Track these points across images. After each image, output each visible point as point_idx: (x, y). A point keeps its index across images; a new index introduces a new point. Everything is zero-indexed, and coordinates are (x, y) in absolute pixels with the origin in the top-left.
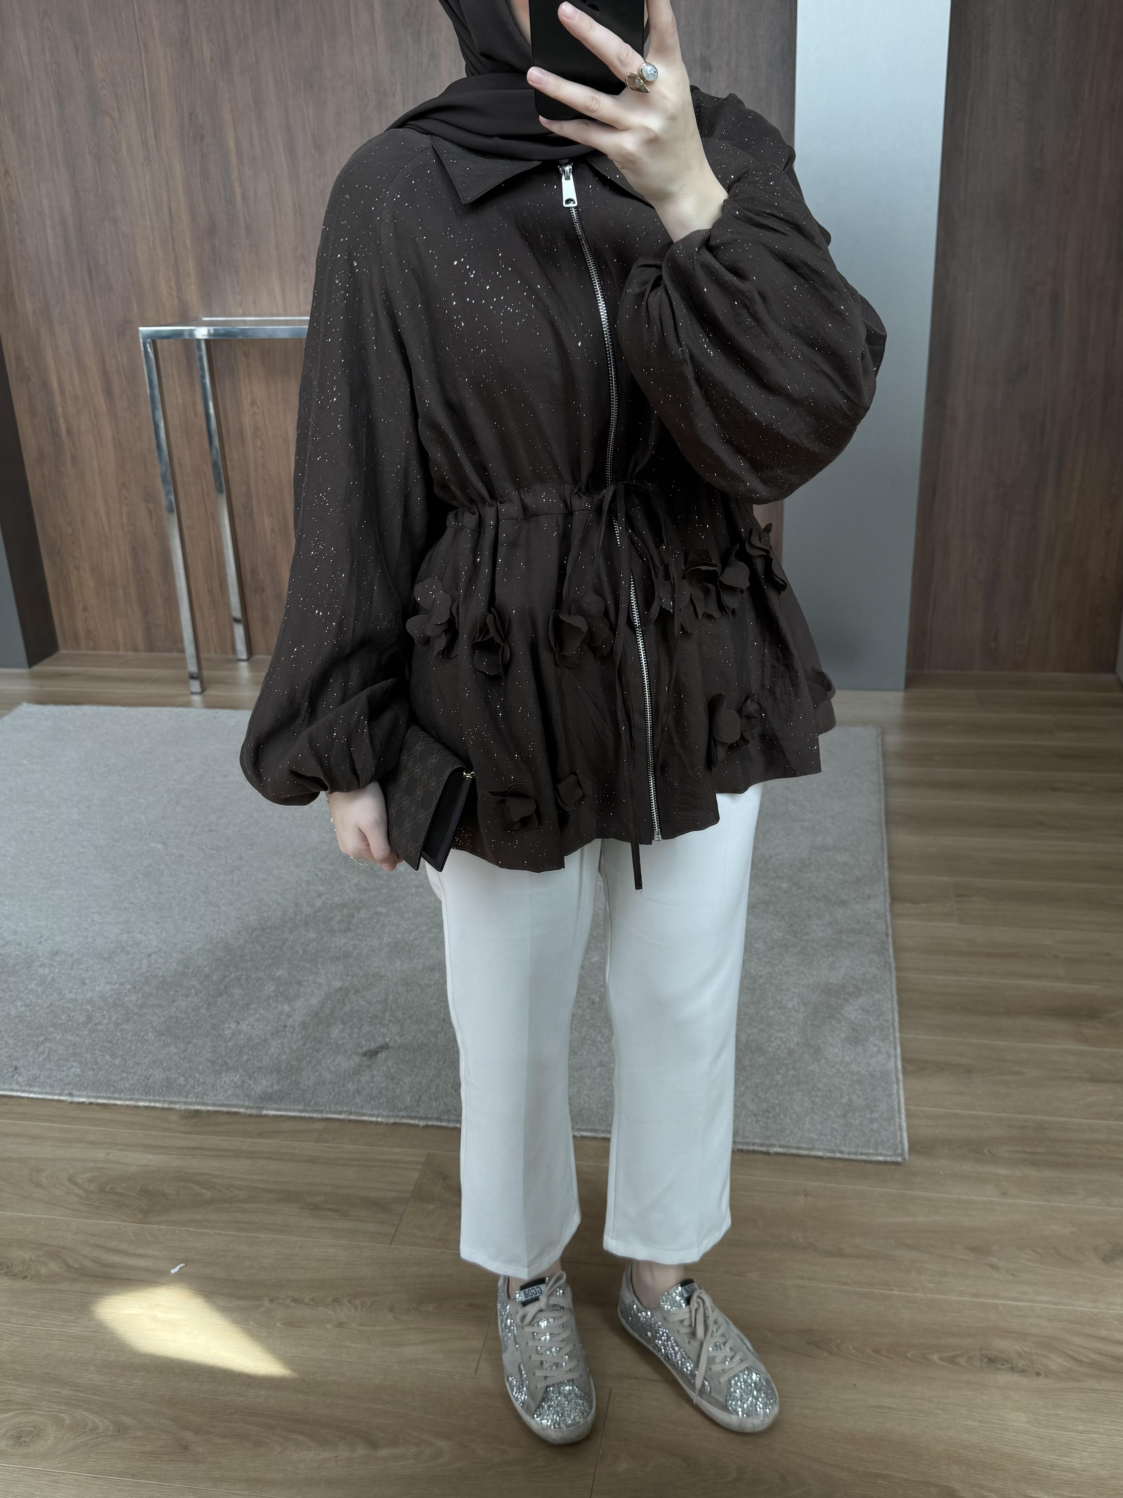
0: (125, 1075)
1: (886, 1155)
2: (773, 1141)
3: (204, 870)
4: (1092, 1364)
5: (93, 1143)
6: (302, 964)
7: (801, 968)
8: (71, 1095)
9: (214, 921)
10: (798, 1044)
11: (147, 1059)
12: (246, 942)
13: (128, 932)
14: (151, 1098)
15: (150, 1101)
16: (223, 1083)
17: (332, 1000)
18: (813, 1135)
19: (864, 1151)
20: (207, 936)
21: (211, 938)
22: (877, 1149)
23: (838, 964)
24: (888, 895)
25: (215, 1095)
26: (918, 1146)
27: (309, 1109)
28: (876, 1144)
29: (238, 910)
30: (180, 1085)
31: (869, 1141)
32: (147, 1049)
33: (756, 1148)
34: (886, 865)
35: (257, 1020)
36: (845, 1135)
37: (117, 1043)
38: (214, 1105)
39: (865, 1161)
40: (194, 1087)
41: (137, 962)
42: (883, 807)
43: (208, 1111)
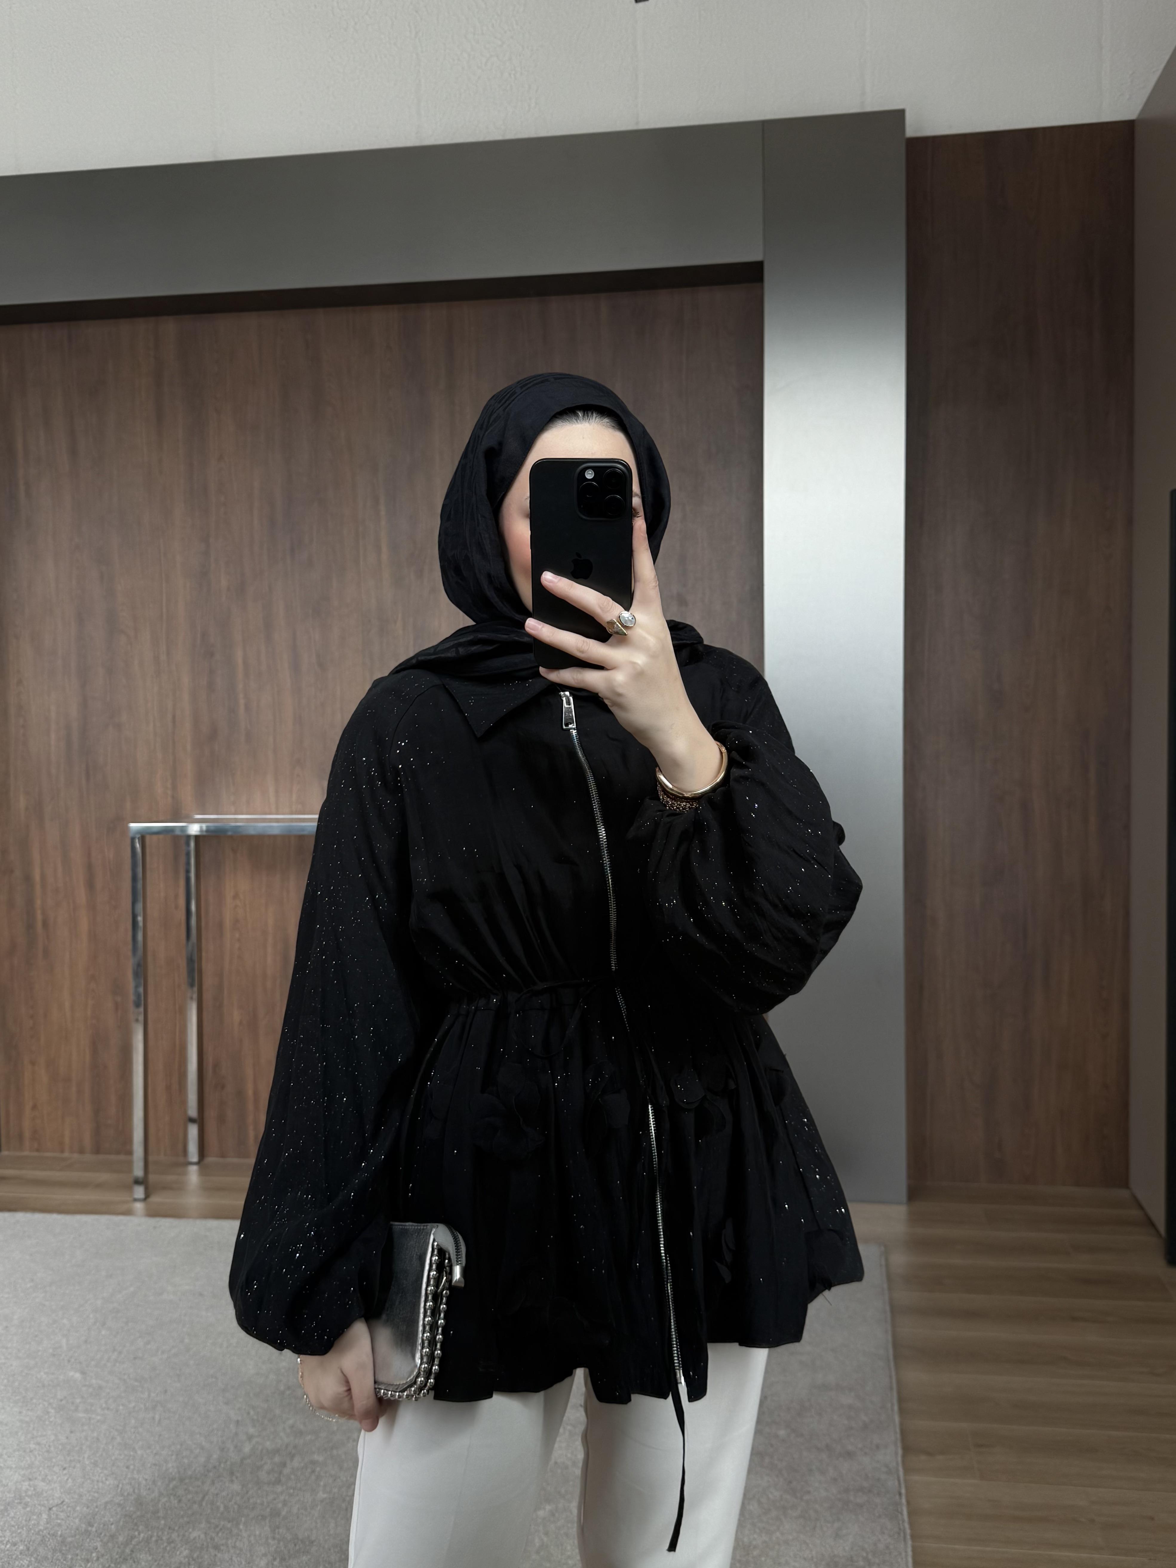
7: (802, 1536)
12: (161, 1494)
13: (30, 1480)
20: (118, 1486)
21: (122, 1489)
23: (844, 1532)
24: (899, 1444)
34: (896, 1408)
41: (35, 1517)
42: (890, 1338)
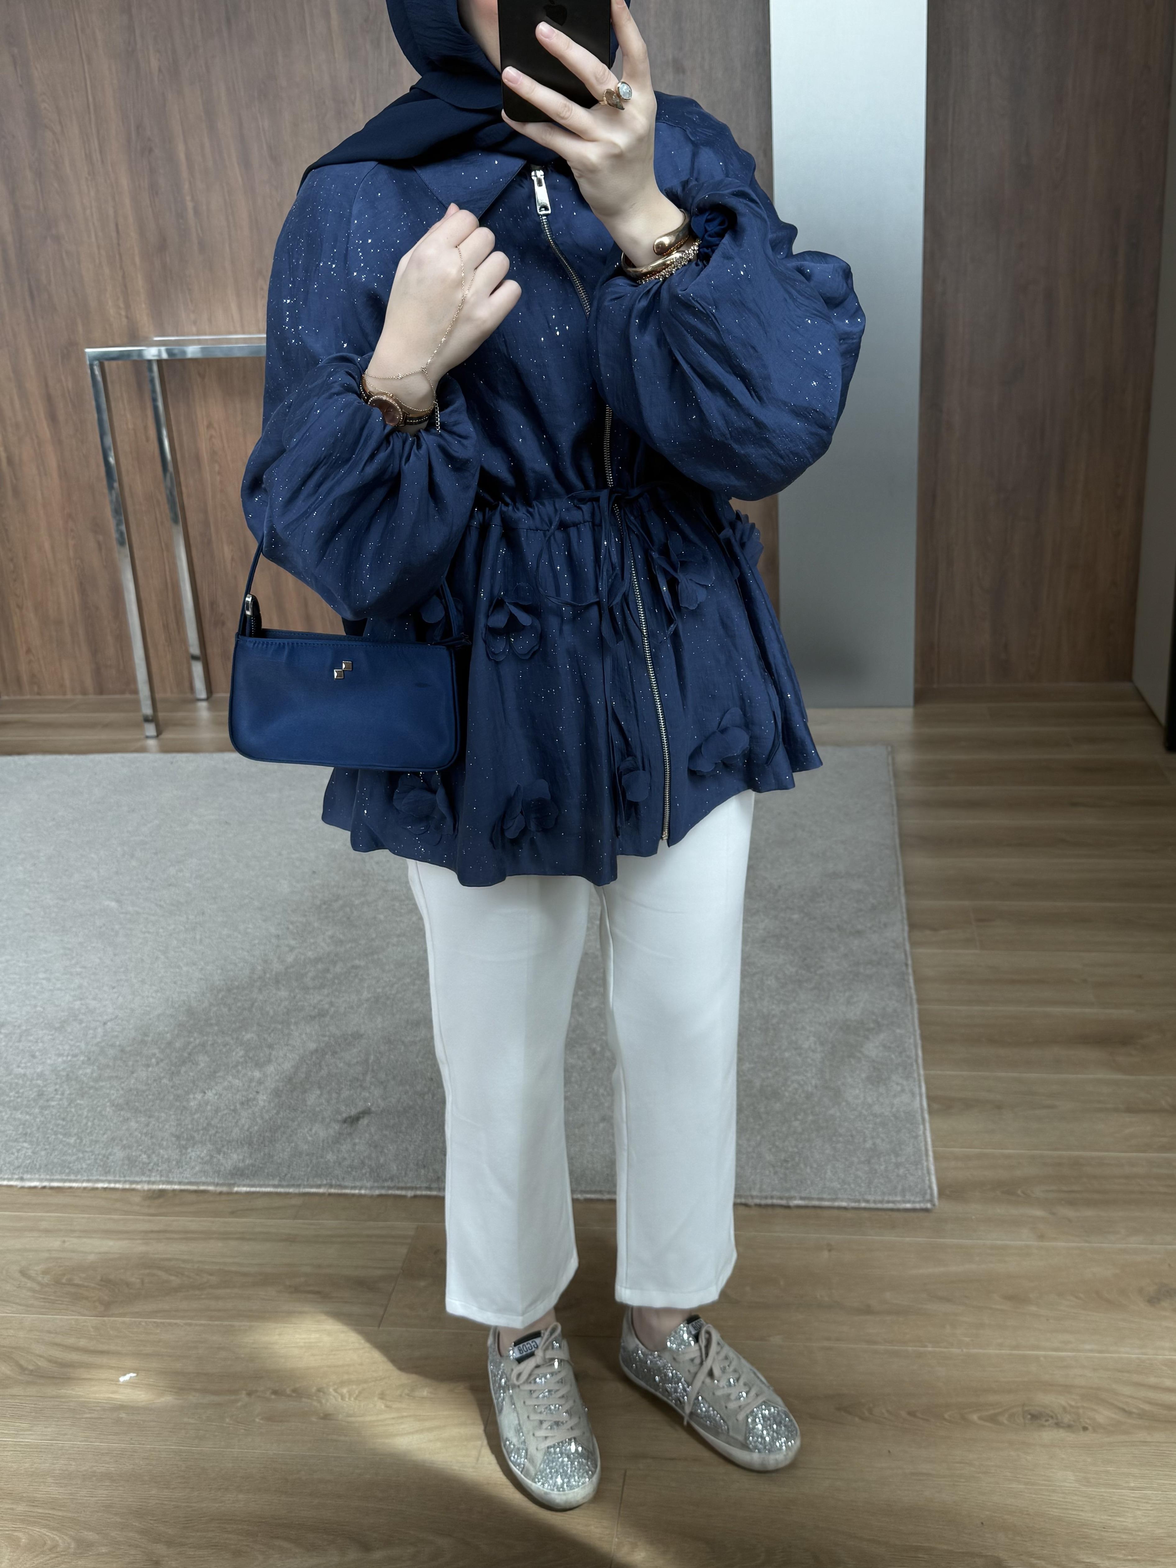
0: (81, 1155)
1: (914, 1202)
2: (793, 1193)
3: (162, 928)
4: (1143, 1415)
5: (47, 1231)
6: (273, 1026)
7: (816, 1005)
8: (22, 1179)
9: (175, 983)
10: (816, 1087)
11: (105, 1136)
12: (211, 1004)
13: (81, 999)
14: (110, 1178)
15: (110, 1182)
16: (188, 1159)
17: (307, 1064)
18: (836, 1185)
19: (891, 1198)
20: (168, 1000)
21: (172, 1002)
22: (904, 1196)
23: (855, 999)
24: (906, 922)
25: (181, 1173)
26: (949, 1191)
27: (284, 1183)
28: (903, 1191)
29: (202, 969)
30: (144, 1163)
31: (896, 1188)
32: (105, 1125)
33: (775, 1201)
34: (902, 890)
35: (225, 1089)
36: (870, 1183)
37: (71, 1121)
38: (180, 1183)
39: (892, 1210)
40: (158, 1165)
41: (91, 1032)
42: (896, 830)
43: (174, 1191)
